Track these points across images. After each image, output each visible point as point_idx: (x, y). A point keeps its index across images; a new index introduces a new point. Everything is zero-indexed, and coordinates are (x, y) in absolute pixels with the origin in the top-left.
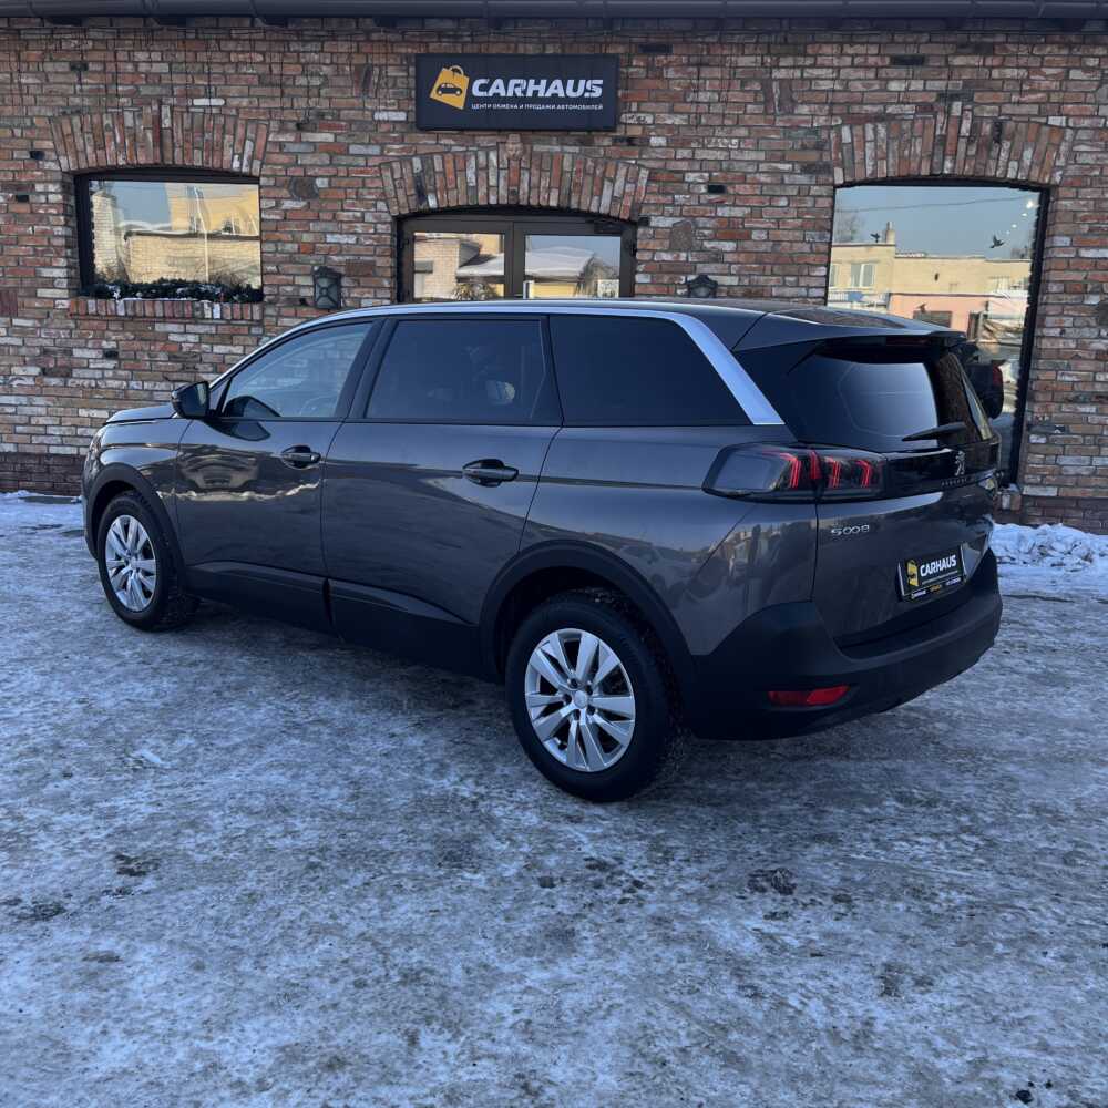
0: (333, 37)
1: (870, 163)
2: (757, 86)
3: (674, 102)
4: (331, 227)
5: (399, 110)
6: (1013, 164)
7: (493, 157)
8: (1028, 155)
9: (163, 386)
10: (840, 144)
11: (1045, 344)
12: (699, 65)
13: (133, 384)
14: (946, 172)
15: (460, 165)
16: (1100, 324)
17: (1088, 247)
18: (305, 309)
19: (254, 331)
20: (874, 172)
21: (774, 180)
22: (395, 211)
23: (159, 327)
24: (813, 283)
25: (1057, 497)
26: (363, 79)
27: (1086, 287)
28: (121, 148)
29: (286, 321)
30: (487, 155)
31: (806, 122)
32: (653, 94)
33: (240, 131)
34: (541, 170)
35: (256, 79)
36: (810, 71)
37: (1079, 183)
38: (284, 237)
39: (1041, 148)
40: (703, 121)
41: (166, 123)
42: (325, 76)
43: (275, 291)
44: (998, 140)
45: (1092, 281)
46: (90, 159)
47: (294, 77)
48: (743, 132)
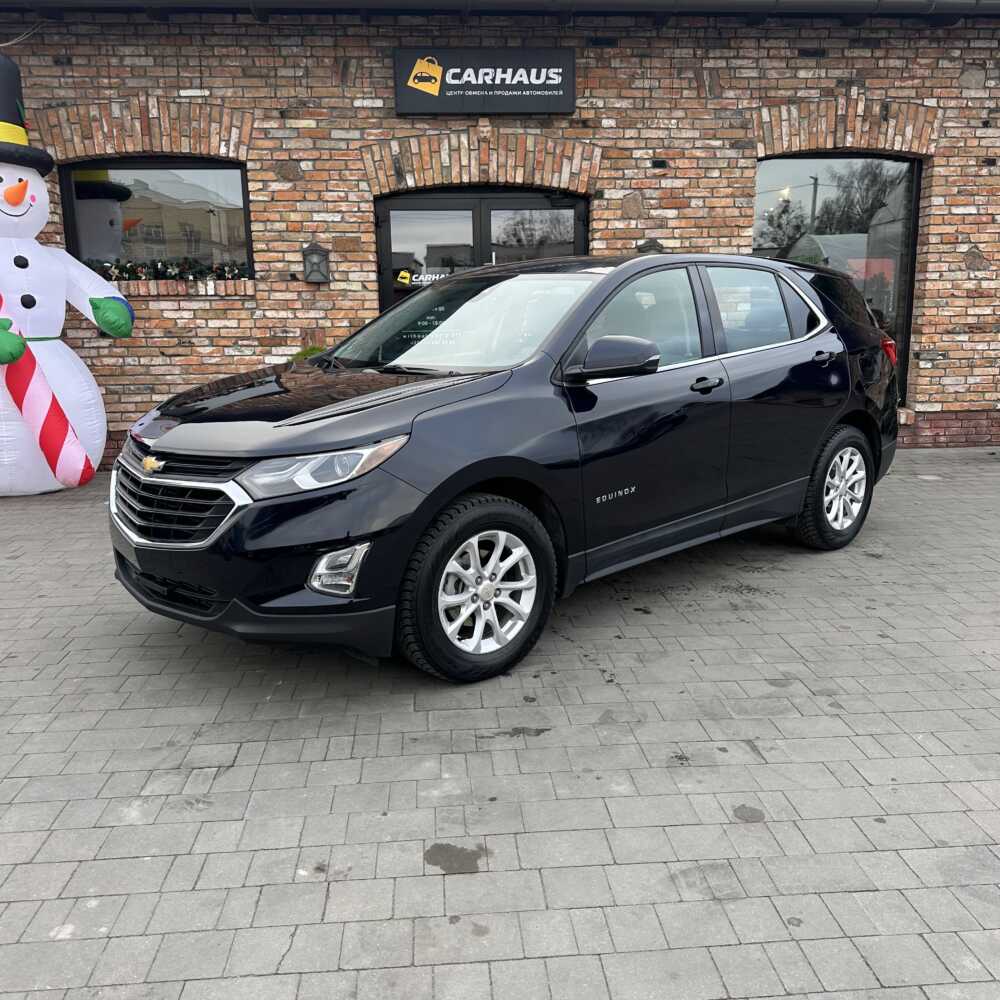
0: (311, 31)
1: (786, 138)
2: (690, 74)
3: (622, 88)
4: (316, 206)
5: (377, 97)
6: (899, 138)
7: (464, 139)
8: (909, 130)
9: (159, 360)
10: (761, 123)
11: (929, 286)
12: (642, 56)
13: (129, 360)
14: (848, 145)
15: (435, 147)
16: (969, 268)
17: (957, 205)
18: (295, 284)
19: (247, 304)
20: (790, 146)
21: (708, 155)
22: (376, 191)
23: (153, 305)
24: (743, 242)
25: (942, 412)
26: (342, 71)
27: (957, 238)
28: (108, 137)
29: (278, 296)
30: (459, 137)
31: (733, 104)
32: (603, 81)
33: (226, 119)
34: (508, 150)
35: (240, 70)
36: (734, 61)
37: (949, 153)
38: (273, 216)
39: (919, 124)
40: (647, 105)
41: (154, 113)
42: (306, 67)
43: (267, 268)
44: (886, 119)
45: (964, 233)
46: (78, 149)
47: (276, 70)
48: (680, 114)
